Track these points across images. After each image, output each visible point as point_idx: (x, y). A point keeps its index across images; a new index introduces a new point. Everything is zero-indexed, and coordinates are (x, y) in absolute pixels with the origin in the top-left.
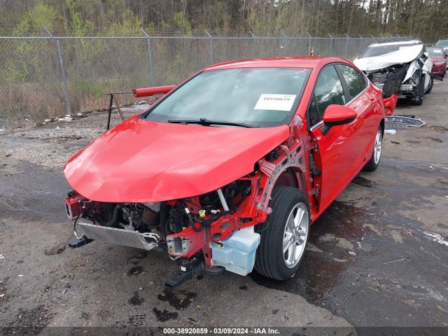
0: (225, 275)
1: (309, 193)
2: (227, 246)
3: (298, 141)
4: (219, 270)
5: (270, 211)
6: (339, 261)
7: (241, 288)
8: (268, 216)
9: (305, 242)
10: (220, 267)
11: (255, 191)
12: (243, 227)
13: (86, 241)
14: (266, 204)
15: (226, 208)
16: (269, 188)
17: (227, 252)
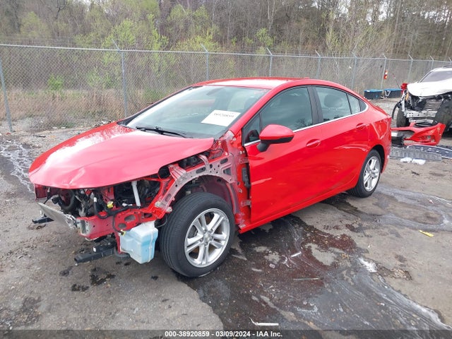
0: (128, 261)
1: (242, 203)
2: (130, 236)
3: (227, 154)
4: (125, 256)
5: (169, 210)
6: (257, 270)
7: (153, 278)
8: (166, 214)
9: (225, 247)
10: (127, 254)
11: (161, 192)
12: (146, 221)
13: (47, 220)
14: (168, 204)
15: (138, 203)
16: (174, 191)
17: (128, 240)
